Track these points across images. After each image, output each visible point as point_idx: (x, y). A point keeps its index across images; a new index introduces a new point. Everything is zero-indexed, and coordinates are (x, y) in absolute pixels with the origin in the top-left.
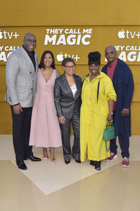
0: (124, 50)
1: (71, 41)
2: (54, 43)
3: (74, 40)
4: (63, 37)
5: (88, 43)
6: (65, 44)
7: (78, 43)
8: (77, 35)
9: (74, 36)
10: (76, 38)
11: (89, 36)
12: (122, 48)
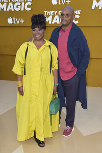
0: (57, 14)
1: (17, 7)
2: (5, 10)
3: (19, 7)
4: (11, 4)
5: (30, 9)
6: (13, 10)
7: (22, 10)
8: (21, 2)
9: (19, 4)
10: (21, 5)
11: (30, 4)
12: (56, 13)
